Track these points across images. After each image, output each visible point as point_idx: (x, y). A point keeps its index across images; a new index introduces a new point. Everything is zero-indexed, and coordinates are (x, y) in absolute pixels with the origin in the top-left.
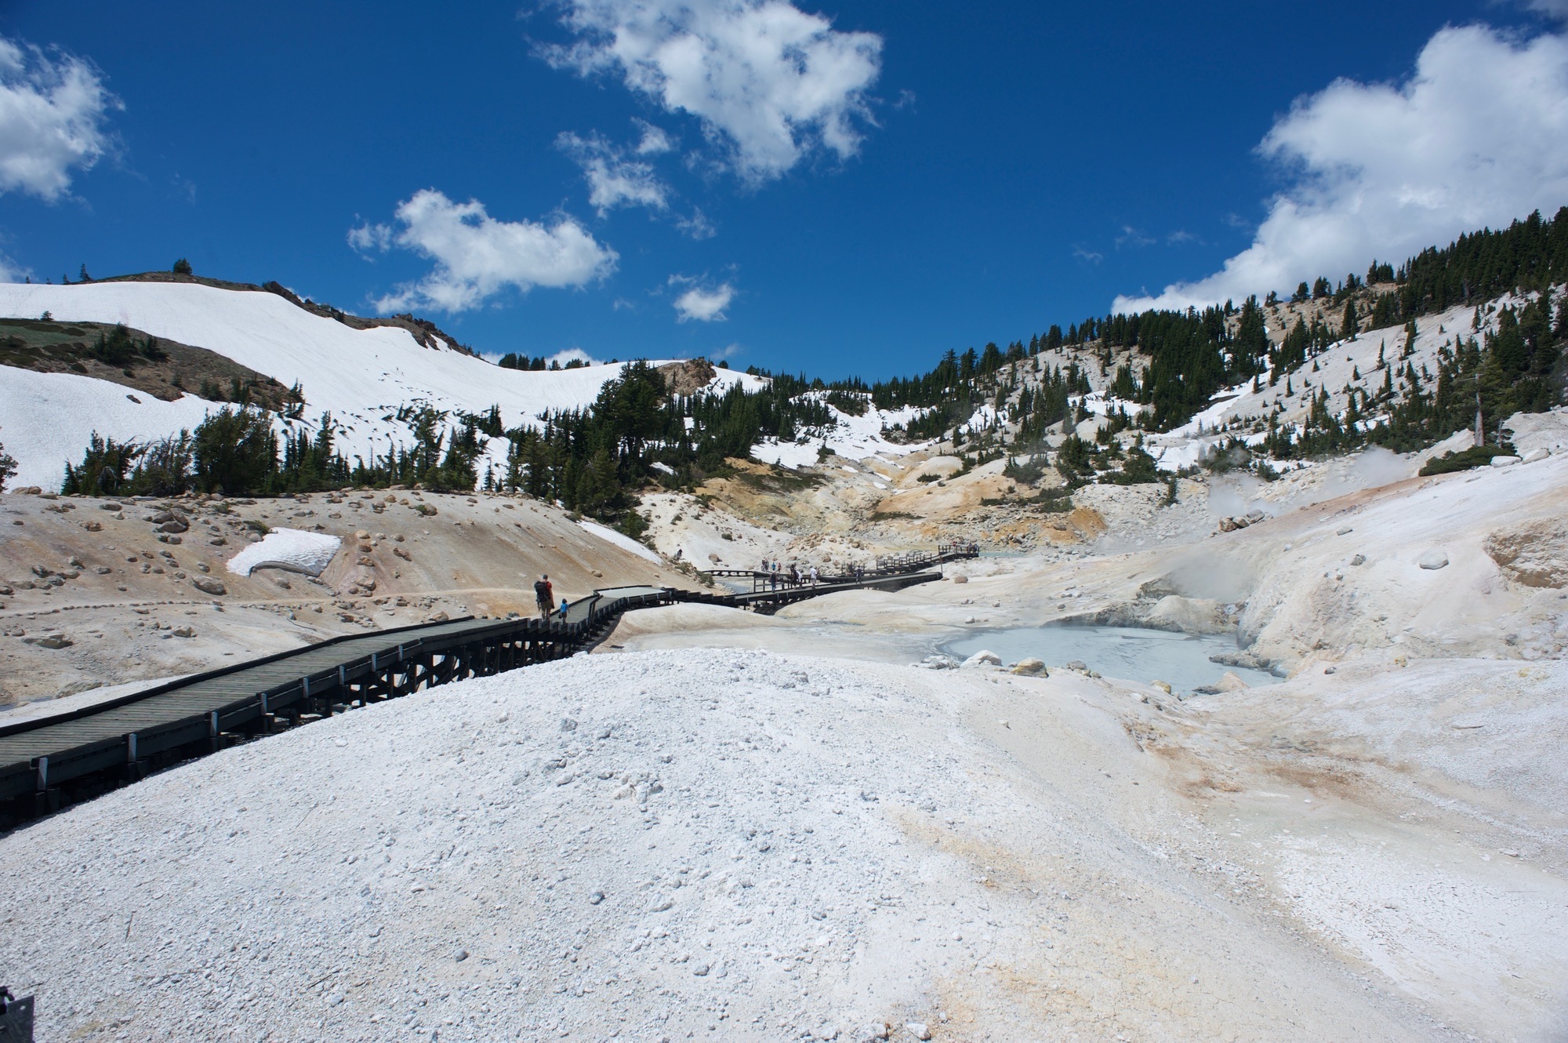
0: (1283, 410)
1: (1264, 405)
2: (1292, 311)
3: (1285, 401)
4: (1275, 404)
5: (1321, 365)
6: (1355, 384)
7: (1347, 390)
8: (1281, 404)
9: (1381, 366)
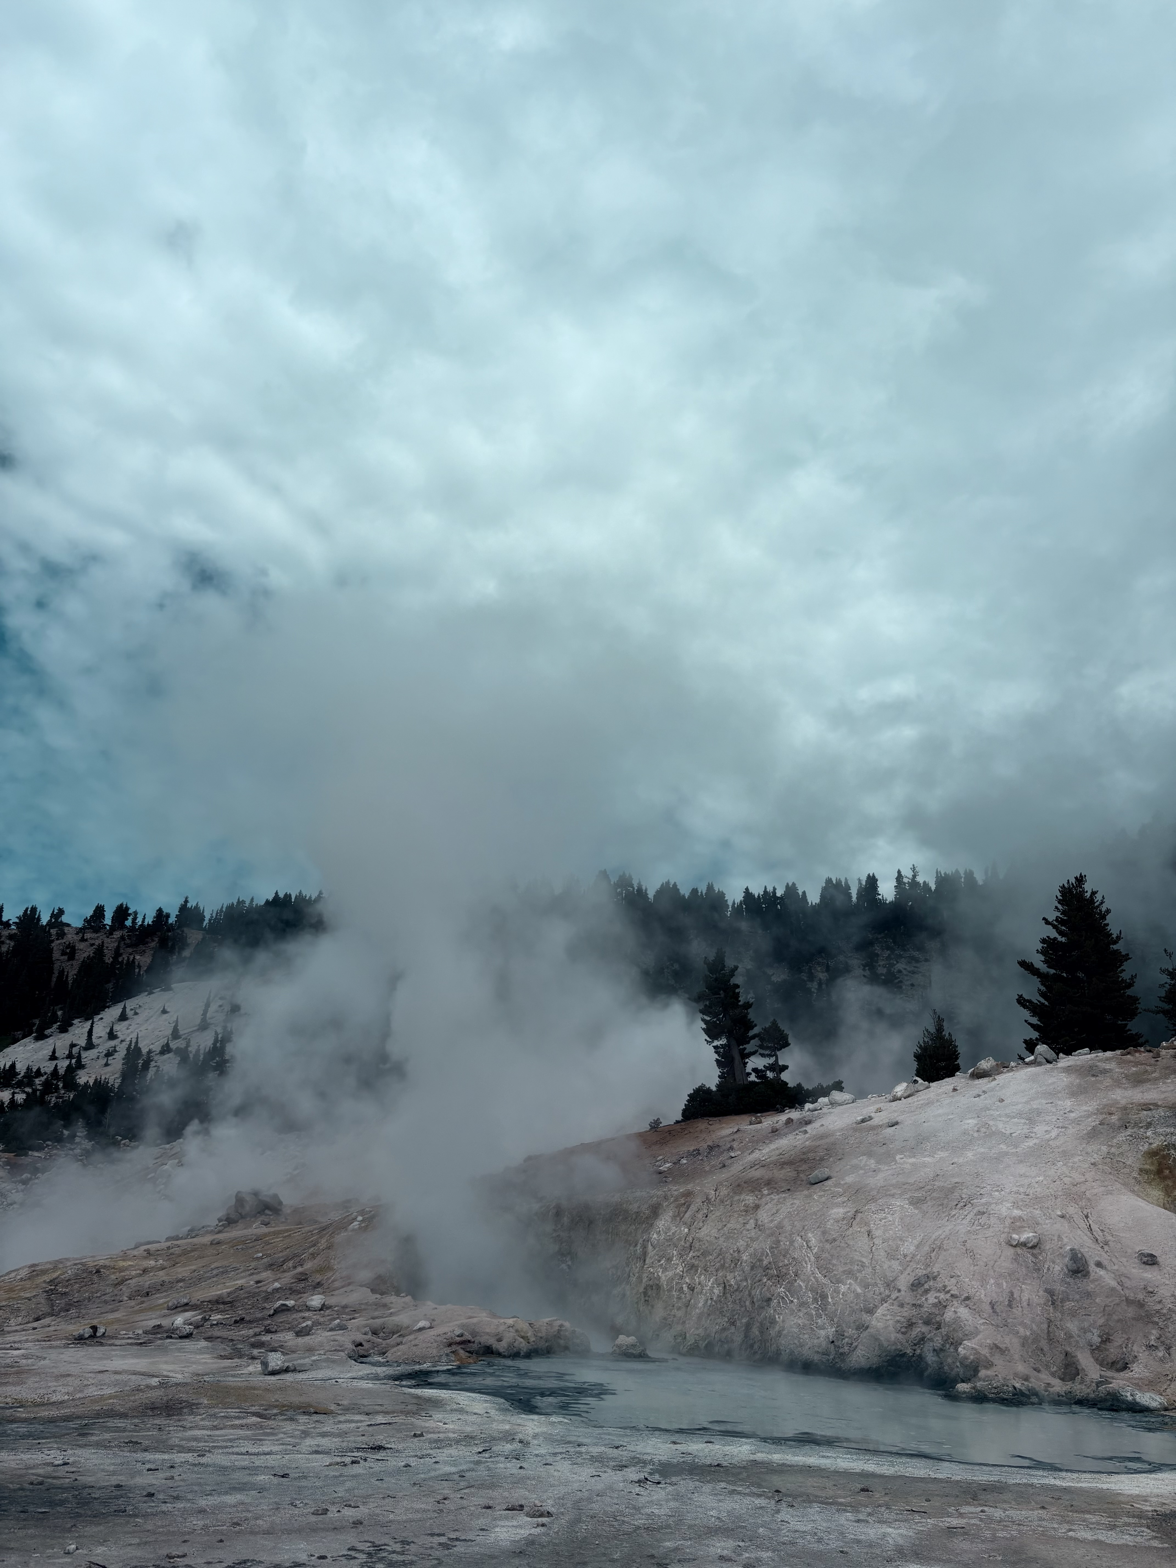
0: (80, 1066)
1: (53, 1057)
2: (83, 940)
3: (84, 1054)
4: (70, 1056)
5: (129, 1013)
6: (174, 1044)
7: (166, 1049)
8: (79, 1057)
9: (203, 1027)
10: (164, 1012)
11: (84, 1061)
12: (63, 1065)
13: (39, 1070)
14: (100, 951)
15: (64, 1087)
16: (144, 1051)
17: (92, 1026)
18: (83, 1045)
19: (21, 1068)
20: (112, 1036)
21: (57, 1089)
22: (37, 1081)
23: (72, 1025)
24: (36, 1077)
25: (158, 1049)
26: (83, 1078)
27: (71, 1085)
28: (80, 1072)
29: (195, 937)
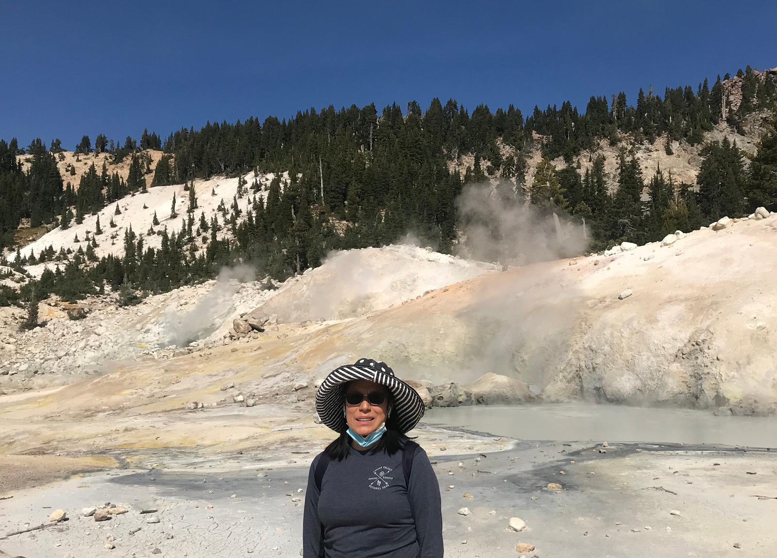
1: (77, 241)
2: (78, 160)
3: (97, 238)
4: (87, 239)
5: (122, 210)
6: (156, 229)
7: (151, 232)
8: (94, 240)
9: (174, 216)
10: (145, 207)
11: (97, 243)
12: (84, 246)
13: (69, 249)
14: (92, 168)
15: (89, 259)
16: (137, 234)
17: (98, 219)
18: (95, 232)
19: (57, 248)
20: (113, 225)
21: (84, 262)
22: (69, 256)
23: (84, 219)
24: (68, 254)
25: (146, 232)
26: (101, 253)
27: (93, 258)
28: (96, 250)
29: (157, 156)
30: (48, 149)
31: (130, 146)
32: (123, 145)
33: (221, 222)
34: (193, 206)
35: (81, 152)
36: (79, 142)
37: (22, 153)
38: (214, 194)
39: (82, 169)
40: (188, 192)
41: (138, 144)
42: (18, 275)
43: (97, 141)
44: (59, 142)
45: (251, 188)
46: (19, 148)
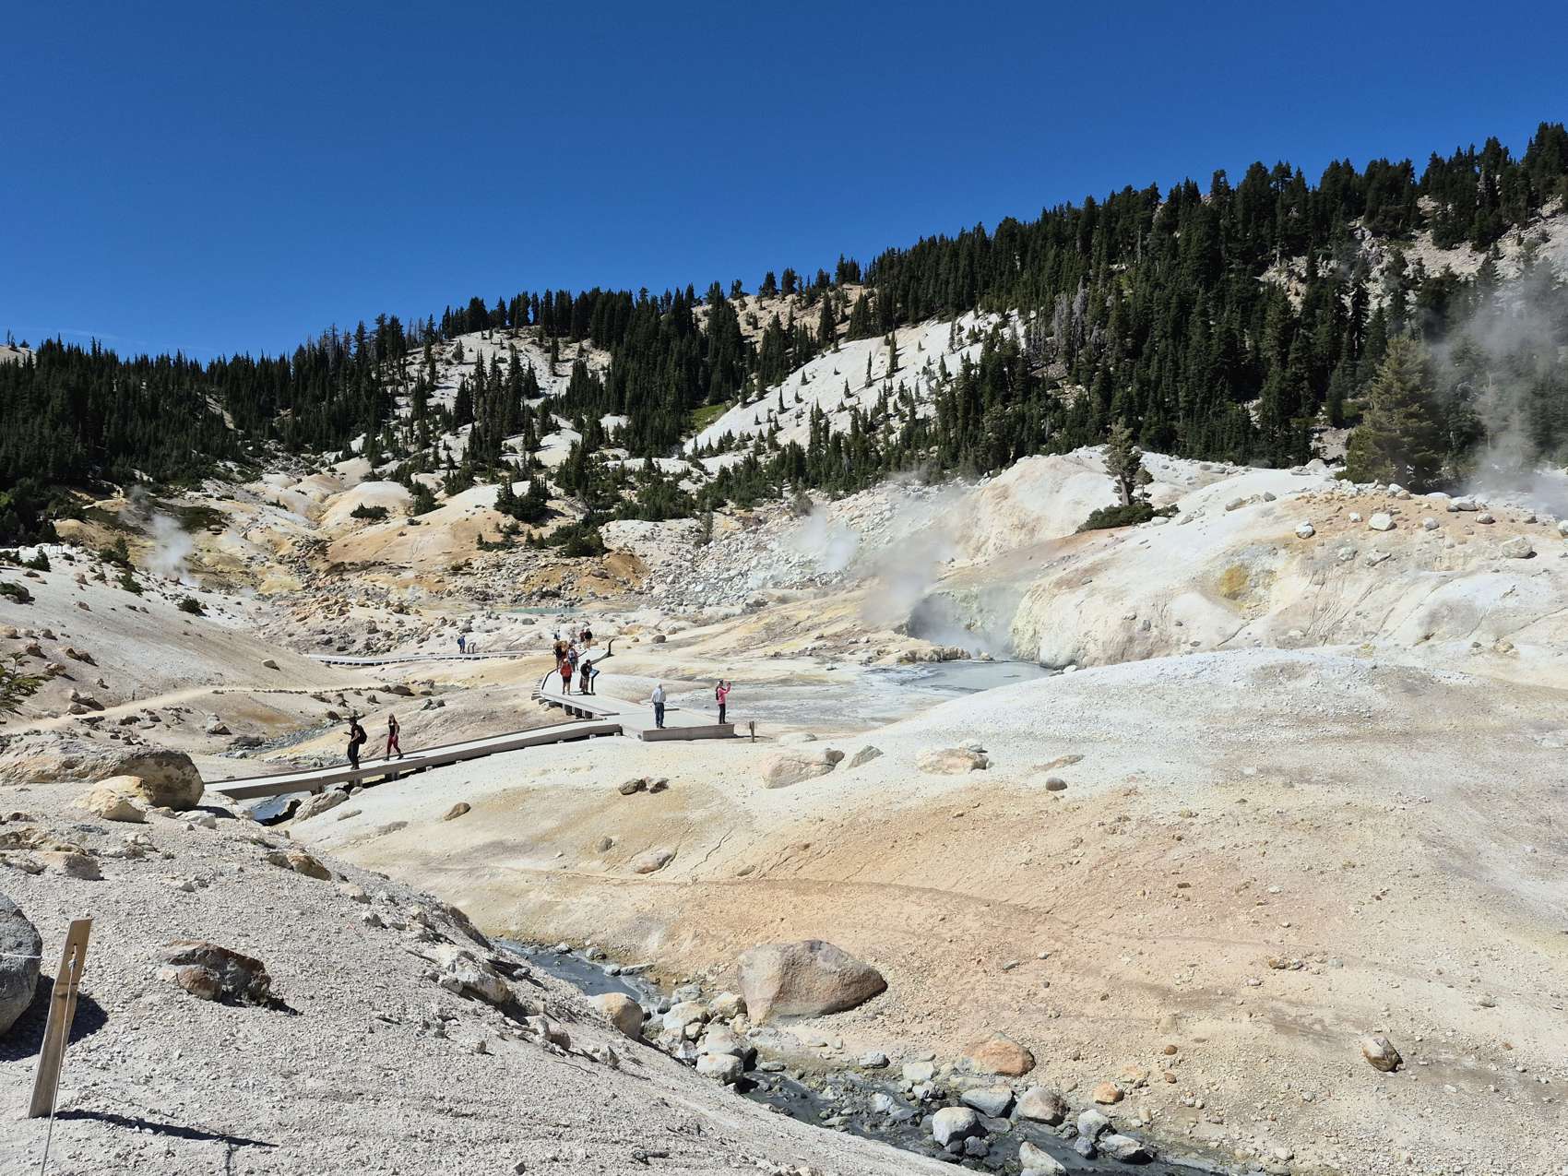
0: (779, 429)
1: (758, 423)
2: (762, 308)
3: (780, 418)
4: (770, 420)
5: (809, 378)
6: (848, 403)
7: (842, 408)
8: (776, 421)
9: (870, 384)
10: (836, 373)
11: (780, 424)
12: (765, 428)
13: (749, 435)
14: (777, 321)
15: (770, 448)
16: (825, 411)
17: (782, 392)
18: (778, 410)
19: (736, 434)
20: (798, 400)
21: (765, 451)
22: (749, 444)
23: (766, 392)
24: (748, 440)
25: (835, 408)
26: (783, 439)
27: (774, 446)
28: (779, 434)
29: (855, 293)
30: (726, 296)
31: (823, 281)
32: (813, 281)
33: (924, 392)
34: (894, 369)
35: (766, 295)
36: (762, 282)
37: (700, 303)
38: (920, 349)
39: (765, 321)
40: (889, 348)
41: (833, 279)
42: (696, 472)
43: (784, 278)
44: (739, 284)
45: (967, 338)
46: (696, 297)
